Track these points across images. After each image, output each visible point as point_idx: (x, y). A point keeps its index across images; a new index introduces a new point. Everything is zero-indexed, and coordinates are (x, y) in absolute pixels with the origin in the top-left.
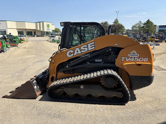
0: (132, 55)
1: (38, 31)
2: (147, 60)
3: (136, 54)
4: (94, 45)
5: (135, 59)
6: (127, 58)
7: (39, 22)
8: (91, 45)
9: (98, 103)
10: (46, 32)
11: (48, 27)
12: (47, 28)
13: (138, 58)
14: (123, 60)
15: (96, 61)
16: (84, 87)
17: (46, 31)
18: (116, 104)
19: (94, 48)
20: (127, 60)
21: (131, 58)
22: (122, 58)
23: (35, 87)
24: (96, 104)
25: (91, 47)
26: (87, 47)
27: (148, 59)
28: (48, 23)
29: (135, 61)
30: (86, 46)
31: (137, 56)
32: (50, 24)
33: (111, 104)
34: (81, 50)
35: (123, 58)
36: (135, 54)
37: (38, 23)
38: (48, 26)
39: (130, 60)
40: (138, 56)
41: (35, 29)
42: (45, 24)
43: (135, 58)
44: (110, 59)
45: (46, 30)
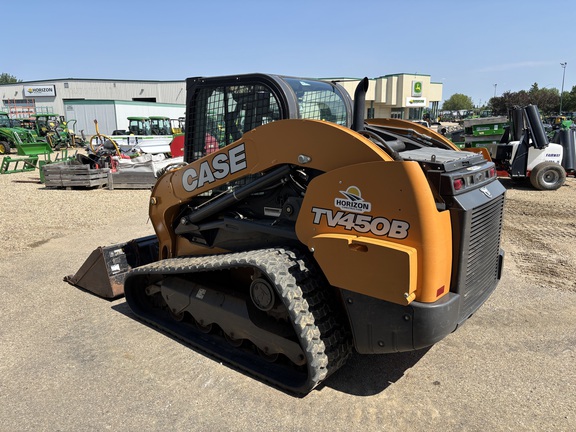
0: (348, 203)
1: (382, 106)
2: (403, 234)
3: (361, 201)
4: (242, 156)
5: (358, 222)
6: (329, 213)
7: (386, 76)
8: (236, 155)
9: (227, 360)
10: (408, 111)
11: (417, 91)
12: (414, 93)
13: (369, 219)
14: (317, 221)
15: (266, 213)
16: (205, 296)
17: (409, 105)
18: (275, 382)
19: (243, 165)
20: (332, 223)
21: (345, 214)
22: (314, 210)
23: (116, 268)
24: (218, 360)
25: (237, 163)
26: (227, 161)
27: (405, 226)
28: (419, 79)
29: (356, 228)
30: (223, 157)
31: (364, 210)
32: (425, 81)
33: (259, 375)
34: (214, 171)
35: (319, 212)
36: (358, 201)
37: (384, 81)
38: (418, 87)
39: (342, 222)
40: (369, 210)
41: (372, 101)
42: (408, 81)
43: (356, 215)
44: (289, 210)
45: (407, 103)
